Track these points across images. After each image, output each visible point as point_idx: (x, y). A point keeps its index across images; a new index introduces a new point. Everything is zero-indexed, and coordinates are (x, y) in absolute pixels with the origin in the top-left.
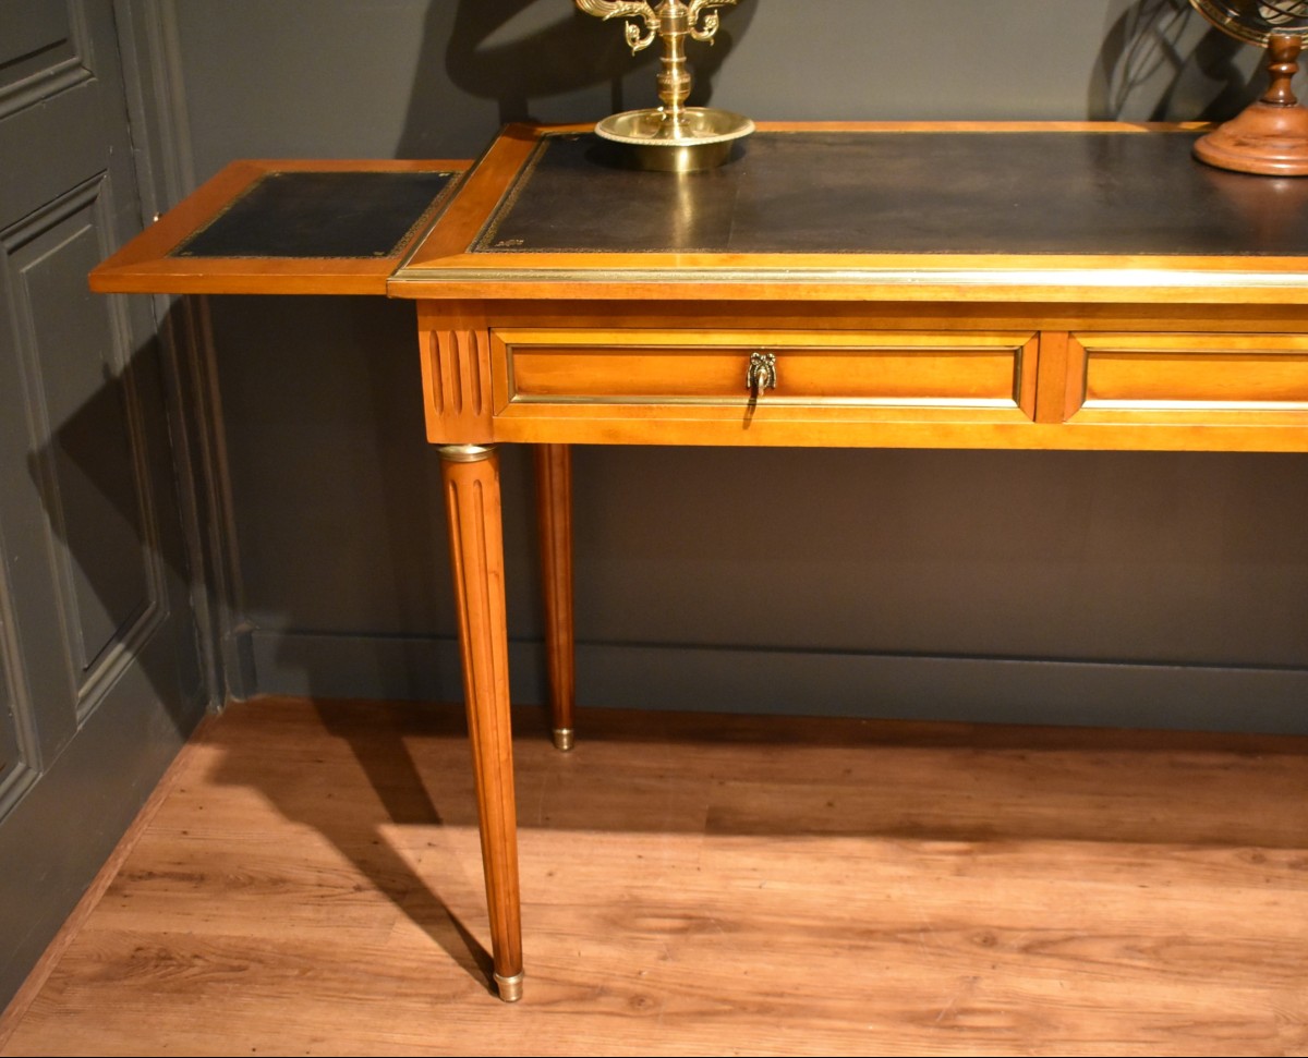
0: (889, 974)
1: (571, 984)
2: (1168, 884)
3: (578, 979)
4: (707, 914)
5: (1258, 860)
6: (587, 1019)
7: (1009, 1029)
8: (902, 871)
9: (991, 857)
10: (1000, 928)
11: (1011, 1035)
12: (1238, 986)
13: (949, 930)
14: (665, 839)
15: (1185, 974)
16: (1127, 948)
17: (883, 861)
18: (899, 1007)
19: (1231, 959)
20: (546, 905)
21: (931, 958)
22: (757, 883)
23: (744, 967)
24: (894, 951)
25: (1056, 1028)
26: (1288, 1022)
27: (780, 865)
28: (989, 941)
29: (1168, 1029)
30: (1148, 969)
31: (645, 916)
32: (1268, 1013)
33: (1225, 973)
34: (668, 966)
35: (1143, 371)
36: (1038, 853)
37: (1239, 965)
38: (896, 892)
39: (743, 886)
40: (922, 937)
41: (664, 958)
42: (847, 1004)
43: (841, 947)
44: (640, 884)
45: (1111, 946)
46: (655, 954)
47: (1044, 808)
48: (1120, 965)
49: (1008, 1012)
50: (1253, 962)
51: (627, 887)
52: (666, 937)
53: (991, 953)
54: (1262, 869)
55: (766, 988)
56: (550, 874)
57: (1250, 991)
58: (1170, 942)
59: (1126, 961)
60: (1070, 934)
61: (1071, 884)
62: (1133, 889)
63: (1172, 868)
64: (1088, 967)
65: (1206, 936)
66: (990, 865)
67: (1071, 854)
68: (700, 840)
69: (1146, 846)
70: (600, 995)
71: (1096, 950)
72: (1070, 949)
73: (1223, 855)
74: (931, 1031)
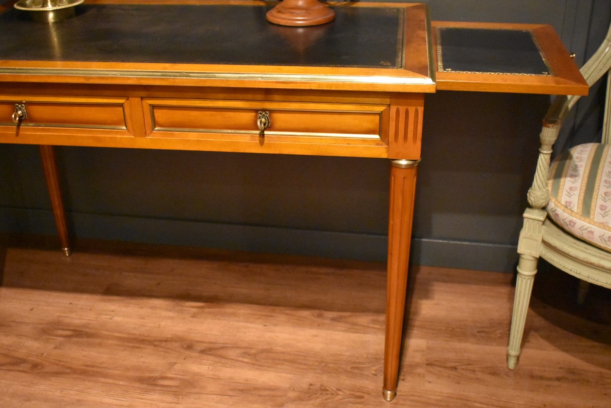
0: (142, 360)
1: (14, 357)
2: (276, 325)
3: (17, 355)
4: (84, 329)
5: (320, 316)
6: (12, 373)
7: (176, 387)
8: (171, 314)
9: (210, 310)
10: (198, 342)
11: (176, 389)
12: (281, 372)
13: (176, 341)
14: (85, 296)
15: (262, 366)
16: (244, 353)
17: (166, 310)
18: (137, 374)
19: (285, 360)
20: (23, 323)
21: (162, 353)
22: (109, 317)
23: (85, 353)
24: (149, 349)
25: (196, 387)
26: (294, 390)
27: (124, 309)
28: (190, 347)
29: (242, 390)
30: (247, 363)
31: (59, 329)
32: (286, 385)
33: (279, 366)
34: (56, 351)
35: (178, 116)
36: (230, 309)
37: (286, 363)
38: (163, 324)
39: (104, 318)
40: (163, 344)
41: (55, 348)
42: (116, 372)
43: (128, 347)
44: (64, 315)
45: (239, 351)
46: (53, 346)
47: (243, 289)
48: (237, 360)
49: (180, 379)
50: (293, 362)
51: (58, 316)
52: (61, 339)
53: (187, 353)
54: (319, 320)
55: (89, 363)
56: (32, 310)
57: (285, 375)
58: (263, 351)
59: (241, 359)
60: (224, 345)
61: (236, 323)
62: (261, 327)
63: (282, 318)
64: (223, 361)
65: (280, 349)
66: (209, 313)
67: (243, 310)
68: (98, 297)
69: (276, 308)
70: (21, 363)
71: (231, 353)
72: (220, 352)
73: (305, 313)
74: (145, 386)
